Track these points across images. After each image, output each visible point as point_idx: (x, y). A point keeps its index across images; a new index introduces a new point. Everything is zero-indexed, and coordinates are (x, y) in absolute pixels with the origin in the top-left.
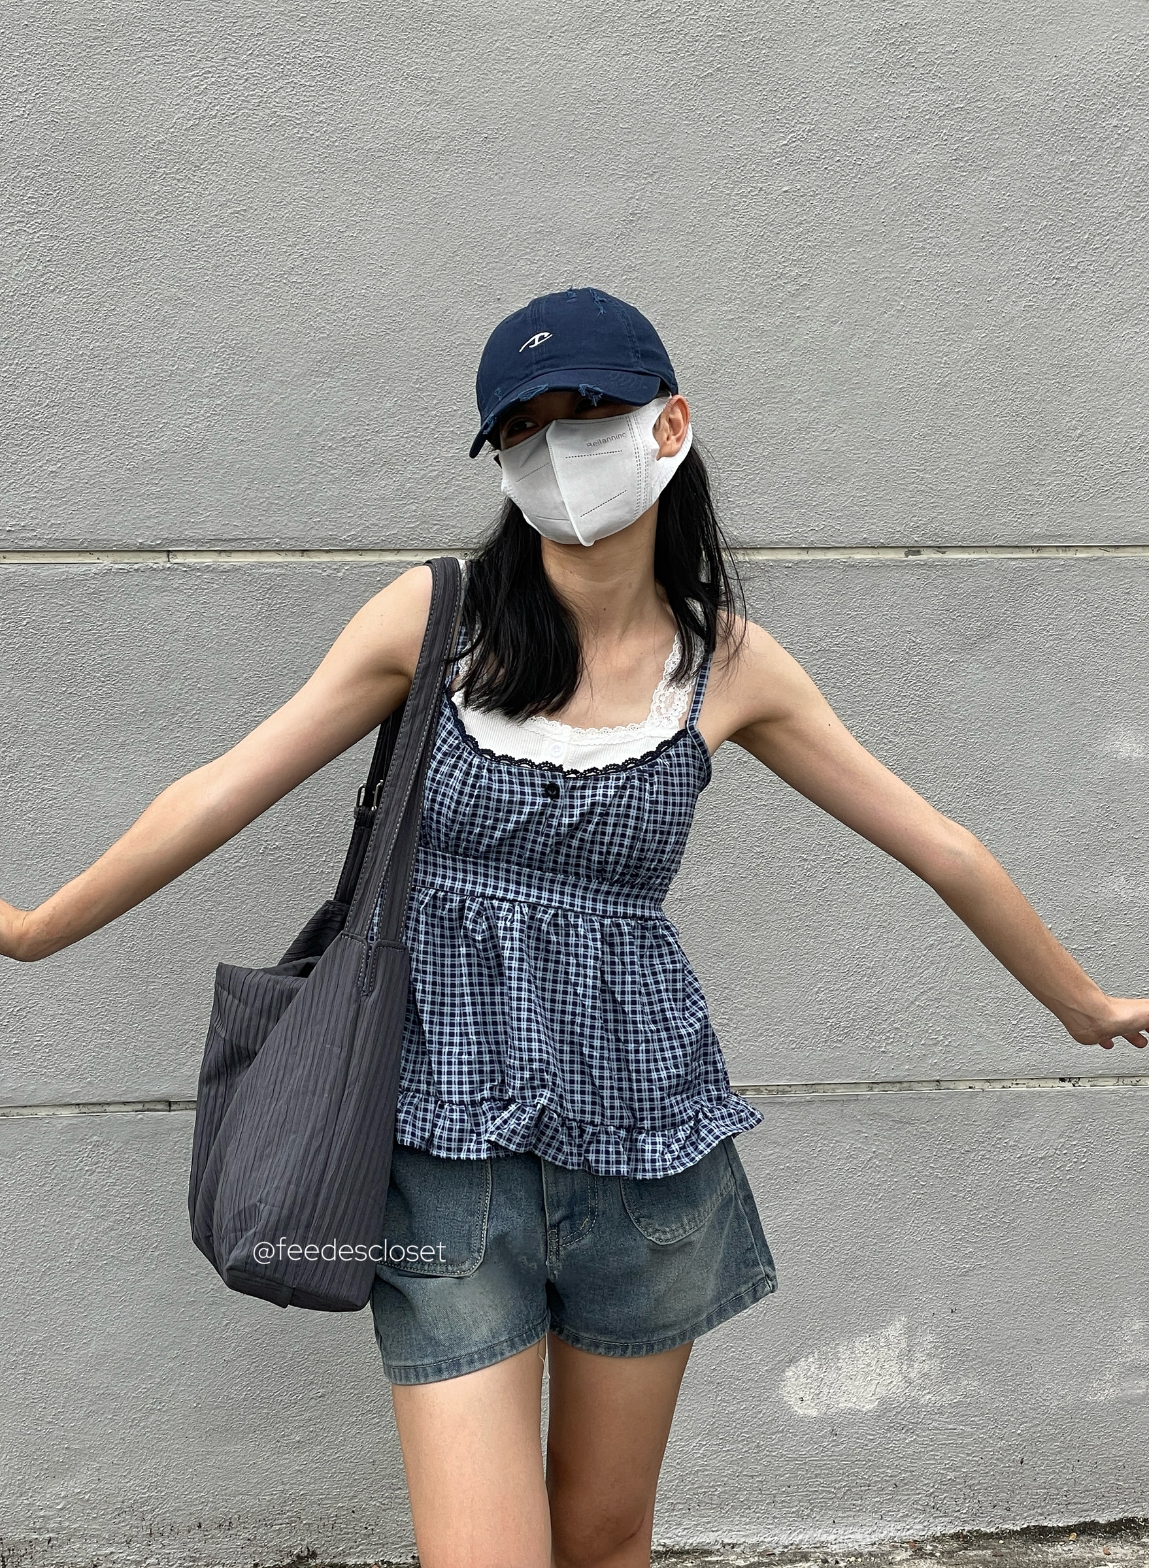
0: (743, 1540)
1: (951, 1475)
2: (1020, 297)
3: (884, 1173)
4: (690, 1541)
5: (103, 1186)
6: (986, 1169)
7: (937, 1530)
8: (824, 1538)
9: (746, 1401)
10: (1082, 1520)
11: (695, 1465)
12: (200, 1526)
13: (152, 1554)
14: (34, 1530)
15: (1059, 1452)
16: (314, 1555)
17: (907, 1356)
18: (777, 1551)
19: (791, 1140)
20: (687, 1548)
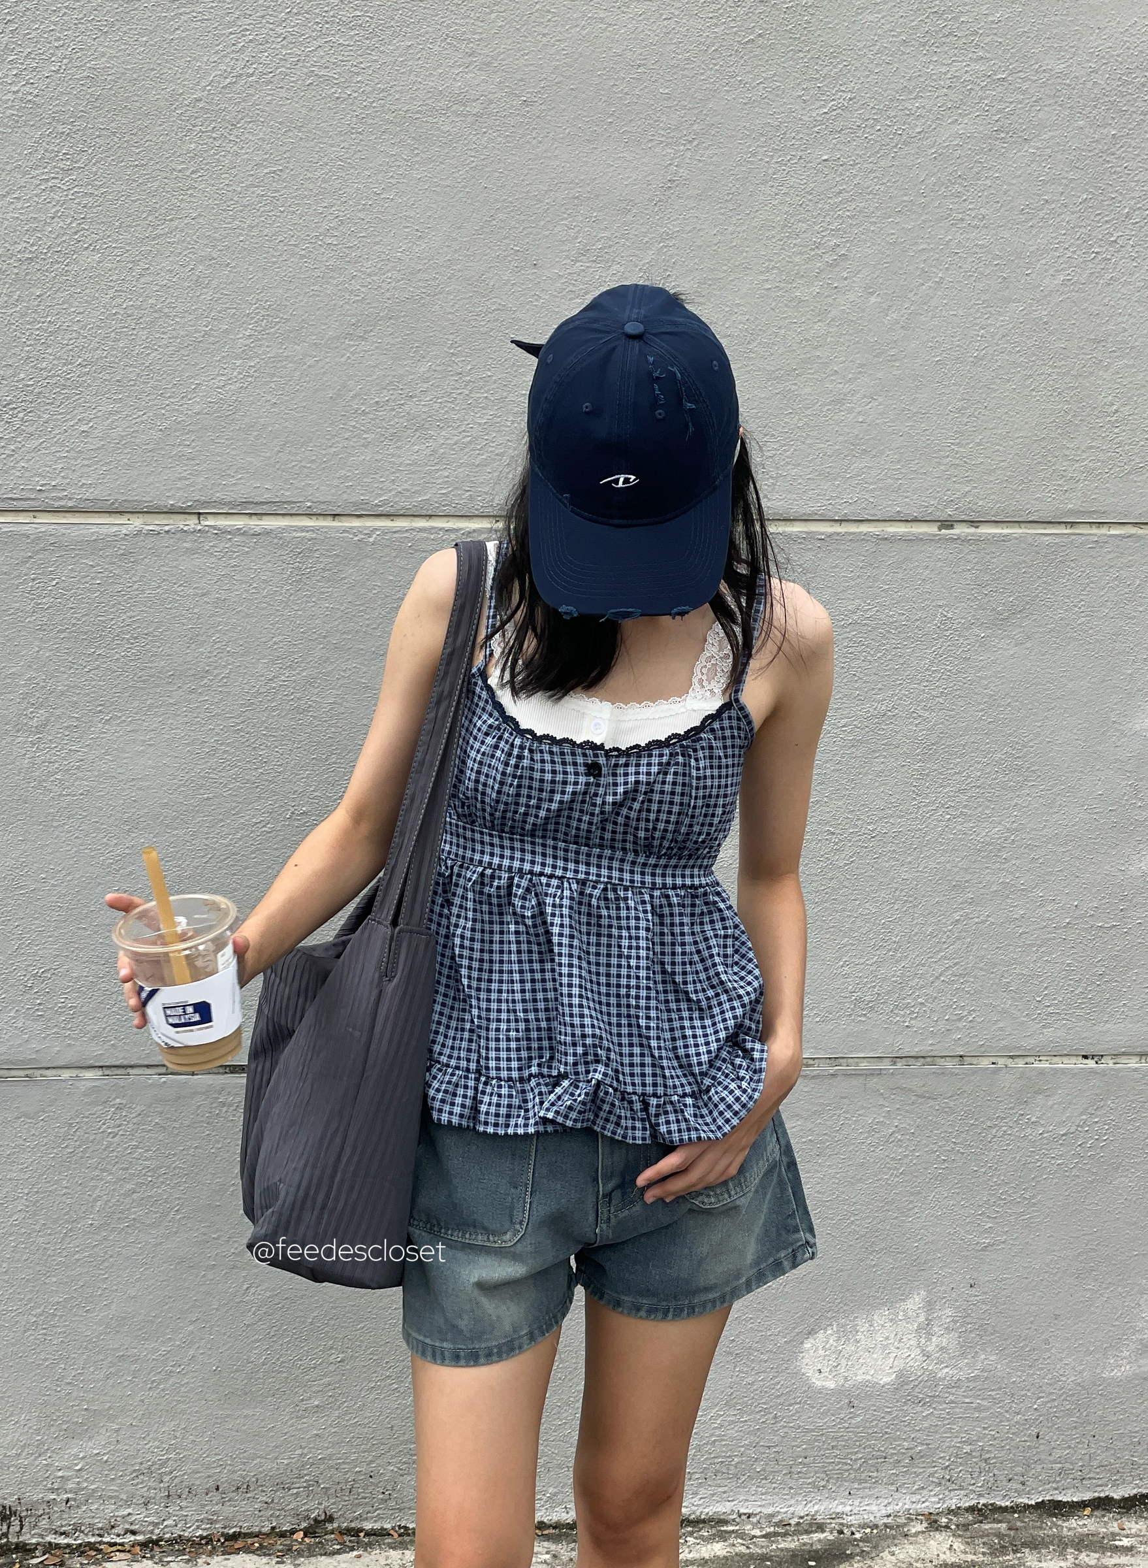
0: (759, 1510)
1: (967, 1449)
2: (1057, 271)
3: (906, 1147)
4: (706, 1510)
5: (126, 1149)
6: (1008, 1145)
7: (953, 1503)
8: (840, 1509)
9: (764, 1372)
10: (1096, 1495)
11: (712, 1435)
12: (217, 1489)
13: (169, 1516)
14: (52, 1490)
15: (1075, 1428)
16: (330, 1519)
17: (926, 1329)
18: (793, 1522)
19: (814, 1113)
20: (703, 1517)
